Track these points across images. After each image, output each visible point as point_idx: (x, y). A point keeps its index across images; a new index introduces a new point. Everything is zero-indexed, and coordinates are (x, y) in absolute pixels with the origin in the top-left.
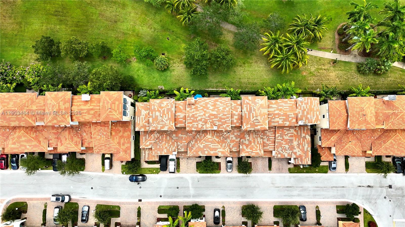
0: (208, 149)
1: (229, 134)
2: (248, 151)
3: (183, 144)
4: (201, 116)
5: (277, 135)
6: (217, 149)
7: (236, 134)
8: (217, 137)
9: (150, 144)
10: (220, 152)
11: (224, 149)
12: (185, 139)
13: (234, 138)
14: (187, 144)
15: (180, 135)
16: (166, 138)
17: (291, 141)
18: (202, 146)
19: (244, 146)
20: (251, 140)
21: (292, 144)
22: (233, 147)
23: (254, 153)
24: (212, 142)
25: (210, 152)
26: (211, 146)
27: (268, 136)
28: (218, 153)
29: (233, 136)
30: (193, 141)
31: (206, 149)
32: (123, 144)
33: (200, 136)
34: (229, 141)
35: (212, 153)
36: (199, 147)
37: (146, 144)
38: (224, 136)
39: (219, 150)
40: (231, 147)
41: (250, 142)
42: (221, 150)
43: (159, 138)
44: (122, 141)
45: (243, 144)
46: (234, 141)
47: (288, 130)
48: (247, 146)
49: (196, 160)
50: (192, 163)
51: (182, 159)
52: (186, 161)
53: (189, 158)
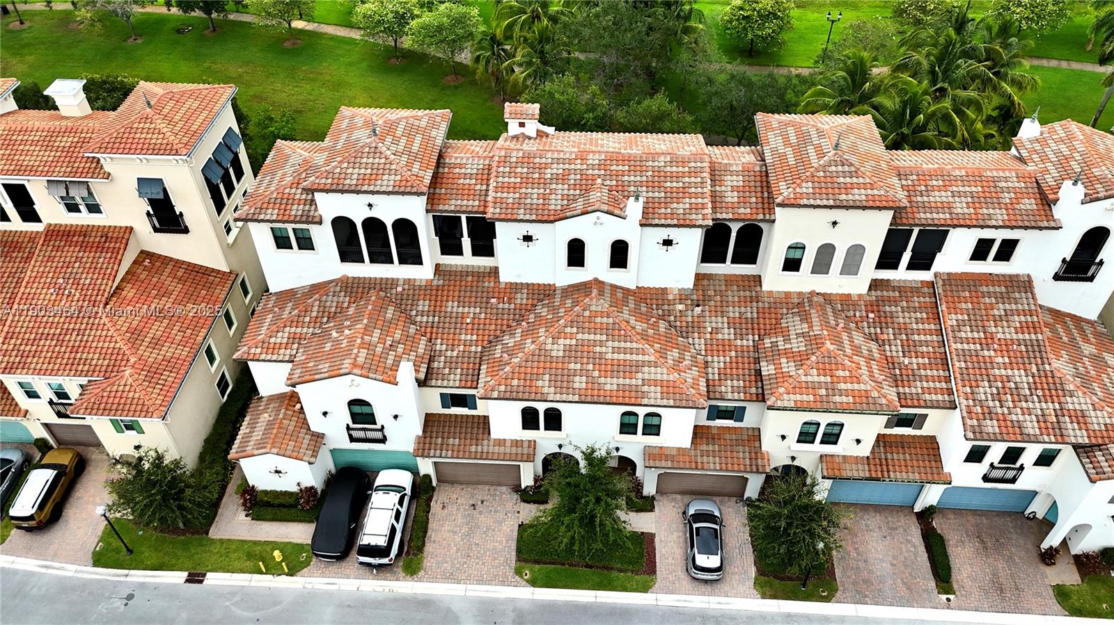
0: (590, 367)
1: (698, 310)
2: (809, 379)
3: (461, 348)
4: (564, 161)
5: (951, 320)
6: (638, 366)
7: (733, 312)
8: (636, 312)
9: (293, 338)
10: (655, 383)
11: (676, 368)
12: (475, 327)
13: (727, 334)
14: (479, 349)
15: (452, 307)
16: (382, 309)
17: (1036, 351)
18: (557, 350)
19: (784, 360)
20: (817, 330)
21: (1047, 367)
22: (723, 375)
23: (847, 393)
24: (612, 332)
25: (602, 380)
26: (604, 349)
27: (901, 329)
28: (646, 388)
29: (721, 322)
30: (512, 335)
31: (578, 366)
32: (156, 343)
33: (554, 310)
34: (699, 343)
35: (608, 387)
36: (542, 352)
37: (273, 340)
38: (672, 318)
39: (648, 373)
40: (713, 373)
41: (814, 342)
42: (660, 374)
43: (341, 310)
44: (157, 329)
45: (776, 353)
46: (724, 347)
47: (1003, 298)
48: (800, 359)
49: (518, 512)
50: (494, 530)
51: (443, 508)
52: (464, 517)
53: (482, 502)
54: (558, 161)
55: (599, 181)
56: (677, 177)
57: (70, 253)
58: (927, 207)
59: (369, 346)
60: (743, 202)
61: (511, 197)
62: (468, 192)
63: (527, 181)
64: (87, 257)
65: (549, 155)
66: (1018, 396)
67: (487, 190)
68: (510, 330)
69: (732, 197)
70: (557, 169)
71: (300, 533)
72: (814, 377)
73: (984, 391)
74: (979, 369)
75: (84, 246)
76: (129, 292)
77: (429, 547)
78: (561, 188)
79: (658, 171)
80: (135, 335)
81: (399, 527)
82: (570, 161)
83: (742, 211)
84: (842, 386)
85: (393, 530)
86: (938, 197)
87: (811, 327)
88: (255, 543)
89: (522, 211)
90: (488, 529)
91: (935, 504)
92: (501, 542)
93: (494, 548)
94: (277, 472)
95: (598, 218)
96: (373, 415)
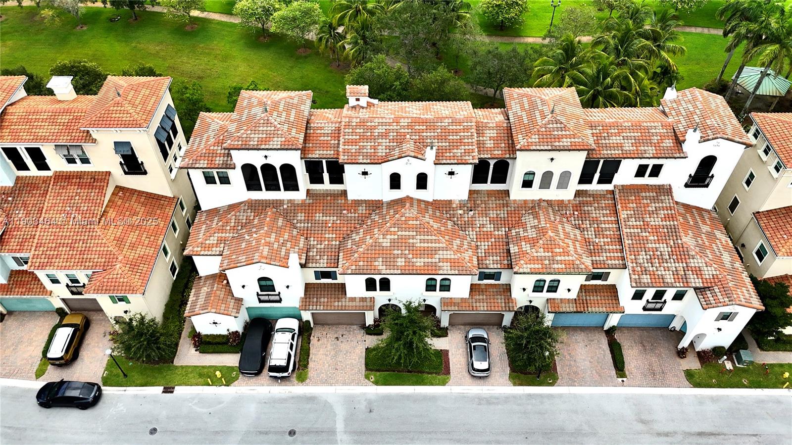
0: (407, 252)
1: (471, 213)
2: (539, 254)
3: (326, 243)
5: (623, 215)
6: (436, 250)
7: (493, 214)
8: (433, 216)
9: (221, 240)
10: (447, 260)
11: (458, 251)
12: (334, 229)
13: (489, 228)
14: (338, 243)
15: (319, 216)
16: (275, 220)
17: (673, 232)
18: (386, 243)
19: (523, 243)
20: (543, 224)
21: (680, 241)
22: (487, 254)
23: (561, 262)
24: (421, 229)
25: (415, 260)
26: (415, 241)
27: (595, 221)
28: (441, 264)
29: (485, 220)
30: (358, 233)
31: (400, 252)
32: (133, 246)
33: (383, 217)
34: (472, 234)
35: (418, 264)
36: (377, 245)
37: (207, 242)
38: (456, 219)
39: (442, 254)
40: (481, 253)
41: (542, 232)
42: (449, 255)
43: (249, 222)
44: (132, 237)
45: (518, 239)
46: (487, 236)
47: (654, 200)
48: (533, 242)
49: (365, 341)
50: (350, 353)
51: (319, 340)
52: (332, 345)
53: (342, 336)
54: (382, 124)
55: (408, 136)
56: (456, 132)
57: (72, 190)
58: (607, 147)
59: (268, 244)
60: (497, 146)
61: (354, 148)
62: (325, 145)
63: (363, 138)
64: (84, 192)
65: (376, 120)
66: (662, 259)
67: (338, 144)
68: (355, 230)
69: (489, 144)
70: (382, 129)
71: (232, 360)
72: (541, 253)
73: (642, 257)
74: (640, 244)
75: (80, 185)
76: (112, 214)
77: (311, 365)
78: (384, 142)
79: (444, 129)
80: (120, 241)
81: (293, 353)
82: (390, 124)
83: (496, 152)
84: (559, 258)
85: (289, 356)
86: (614, 140)
87: (539, 222)
88: (203, 367)
89: (361, 157)
90: (347, 352)
91: (616, 325)
92: (355, 360)
93: (352, 363)
94: (214, 323)
95: (408, 160)
96: (273, 286)
